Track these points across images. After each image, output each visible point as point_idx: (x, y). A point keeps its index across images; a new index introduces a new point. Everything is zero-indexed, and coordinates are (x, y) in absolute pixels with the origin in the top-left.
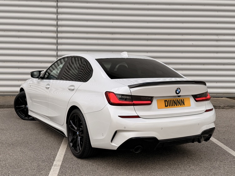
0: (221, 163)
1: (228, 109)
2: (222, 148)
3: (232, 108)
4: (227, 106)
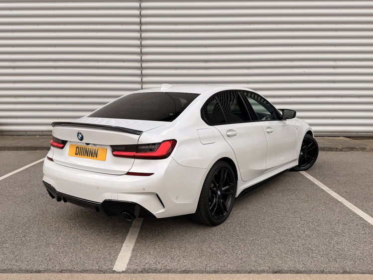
0: (345, 227)
1: (347, 151)
2: (344, 206)
3: (352, 150)
4: (346, 148)
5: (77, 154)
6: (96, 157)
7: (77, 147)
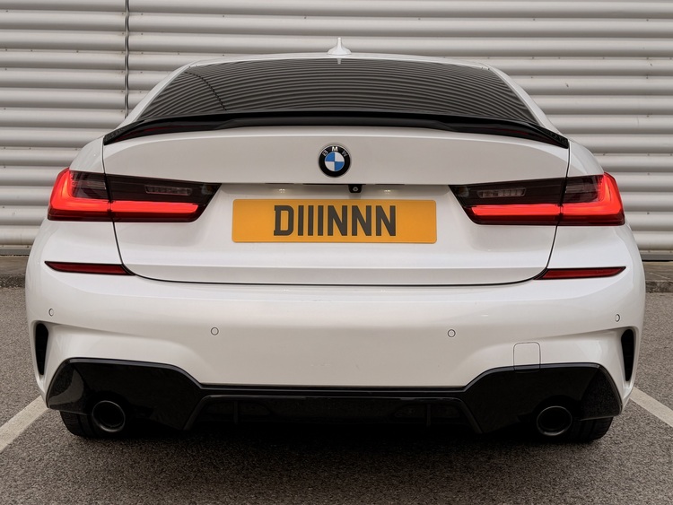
5: (289, 232)
6: (392, 232)
7: (278, 209)
